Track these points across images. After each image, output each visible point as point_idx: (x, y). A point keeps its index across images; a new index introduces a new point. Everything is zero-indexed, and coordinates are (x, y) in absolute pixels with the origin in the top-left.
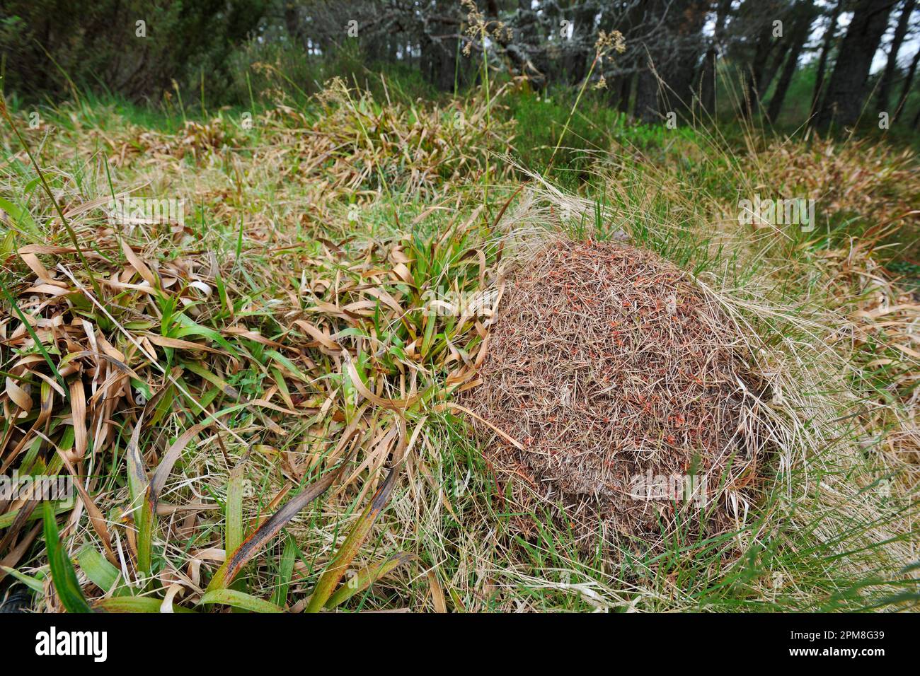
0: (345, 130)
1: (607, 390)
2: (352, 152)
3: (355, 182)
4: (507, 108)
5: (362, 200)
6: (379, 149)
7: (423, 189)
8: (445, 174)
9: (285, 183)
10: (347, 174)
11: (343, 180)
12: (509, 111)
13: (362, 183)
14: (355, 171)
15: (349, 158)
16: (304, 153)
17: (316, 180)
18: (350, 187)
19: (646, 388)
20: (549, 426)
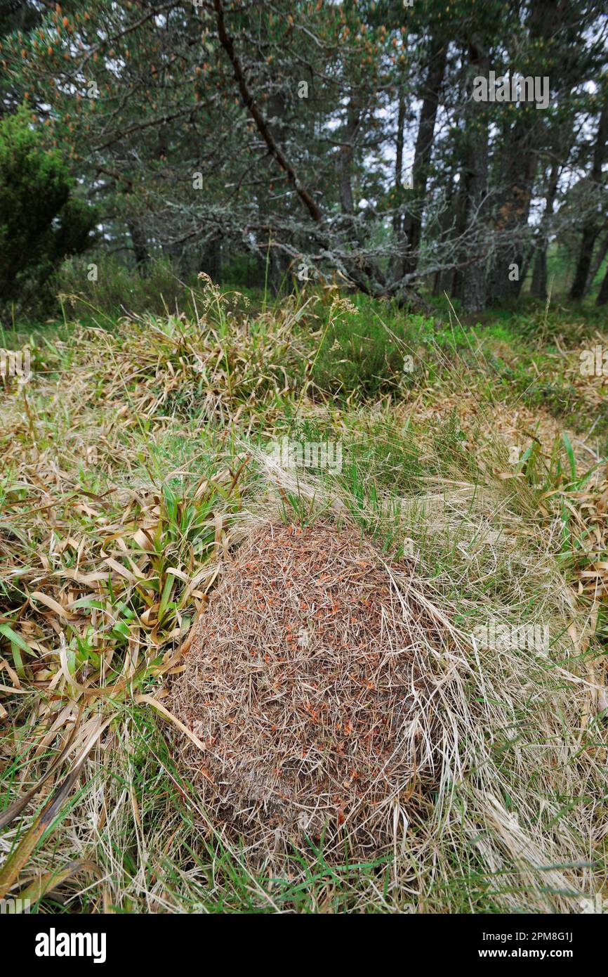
0: (148, 352)
1: (278, 696)
2: (154, 374)
3: (152, 408)
4: (316, 317)
5: (157, 425)
6: (179, 371)
7: (218, 412)
8: (242, 394)
9: (88, 409)
10: (144, 399)
11: (141, 405)
12: (318, 320)
13: (159, 407)
14: (153, 396)
15: (151, 380)
16: (111, 374)
17: (117, 404)
18: (146, 413)
19: (315, 696)
20: (228, 727)
